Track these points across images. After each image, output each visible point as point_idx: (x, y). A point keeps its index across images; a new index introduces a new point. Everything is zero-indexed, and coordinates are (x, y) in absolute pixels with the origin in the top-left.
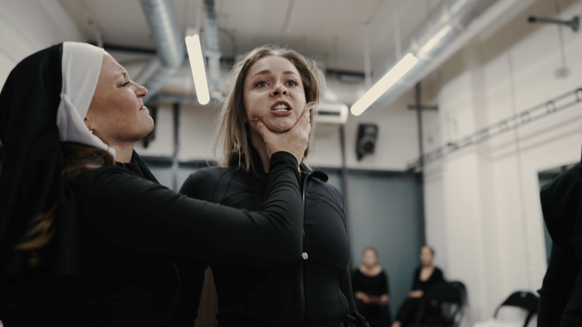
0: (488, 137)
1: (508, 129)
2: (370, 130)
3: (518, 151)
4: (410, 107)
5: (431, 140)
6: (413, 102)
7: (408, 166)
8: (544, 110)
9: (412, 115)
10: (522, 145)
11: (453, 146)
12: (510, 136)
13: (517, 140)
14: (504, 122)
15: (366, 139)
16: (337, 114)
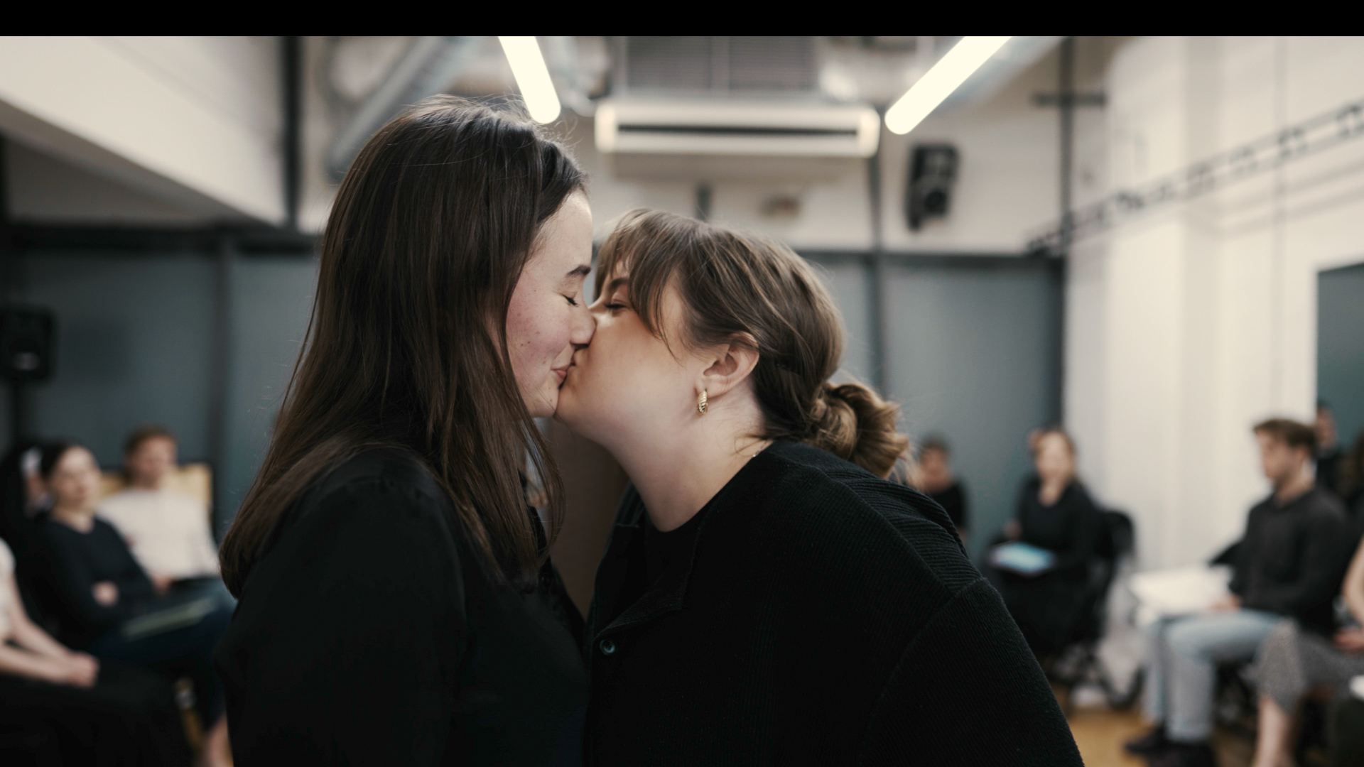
0: (1211, 184)
1: (1254, 168)
2: (939, 161)
3: (1280, 217)
4: (1041, 100)
5: (1088, 178)
6: (1050, 85)
7: (1031, 244)
8: (1332, 129)
9: (1049, 120)
10: (1291, 202)
11: (1132, 202)
12: (1263, 182)
13: (1281, 190)
14: (1246, 152)
15: (930, 183)
16: (852, 133)
